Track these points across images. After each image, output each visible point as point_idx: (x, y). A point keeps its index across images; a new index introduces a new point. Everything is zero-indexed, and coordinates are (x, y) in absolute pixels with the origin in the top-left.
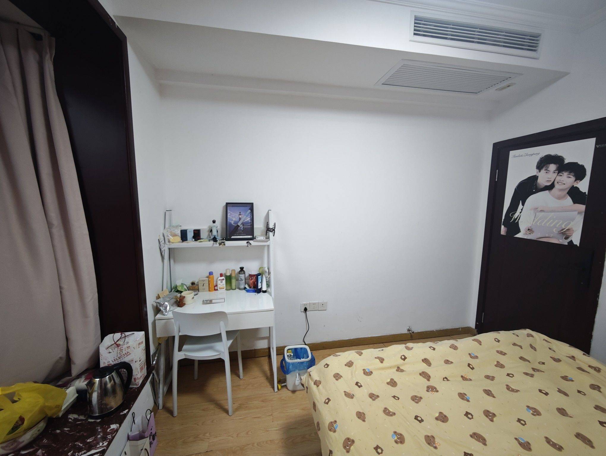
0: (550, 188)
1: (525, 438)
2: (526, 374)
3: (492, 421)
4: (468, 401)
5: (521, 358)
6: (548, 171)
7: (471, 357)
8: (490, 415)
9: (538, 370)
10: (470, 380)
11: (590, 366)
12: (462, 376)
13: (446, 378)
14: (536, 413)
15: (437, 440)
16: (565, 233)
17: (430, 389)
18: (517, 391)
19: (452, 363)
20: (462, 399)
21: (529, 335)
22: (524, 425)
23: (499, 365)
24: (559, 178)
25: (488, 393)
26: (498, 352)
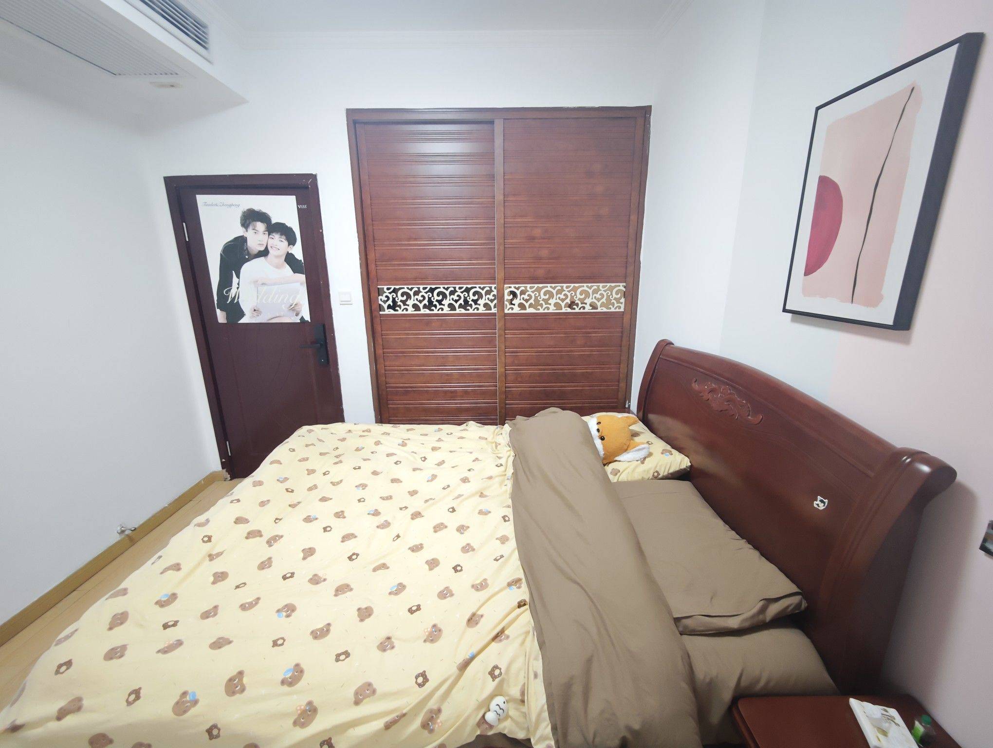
0: (265, 253)
1: (372, 509)
2: (336, 463)
3: (344, 517)
4: (317, 519)
5: (321, 454)
6: (257, 231)
7: (282, 483)
8: (340, 515)
9: (340, 456)
10: (299, 503)
11: (363, 431)
12: (290, 506)
13: (277, 519)
14: (364, 486)
15: (320, 575)
16: (294, 309)
17: (272, 542)
18: (341, 481)
19: (268, 501)
20: (311, 522)
21: (310, 431)
22: (364, 501)
23: (311, 472)
24: (271, 242)
25: (324, 499)
26: (300, 461)
